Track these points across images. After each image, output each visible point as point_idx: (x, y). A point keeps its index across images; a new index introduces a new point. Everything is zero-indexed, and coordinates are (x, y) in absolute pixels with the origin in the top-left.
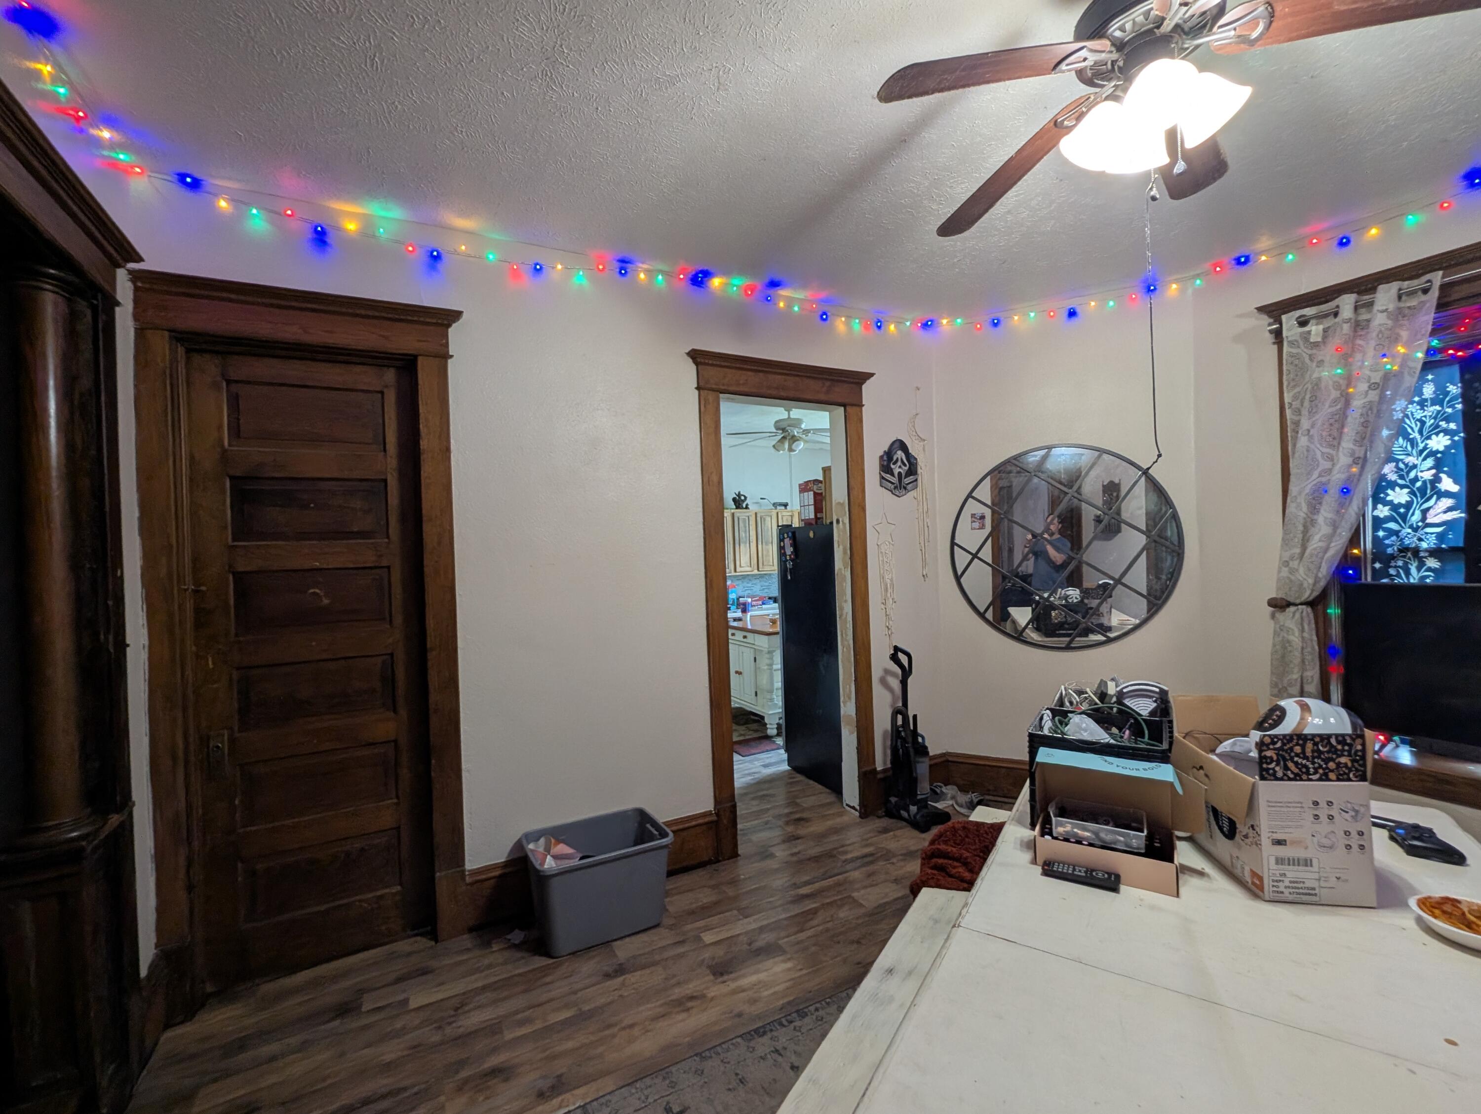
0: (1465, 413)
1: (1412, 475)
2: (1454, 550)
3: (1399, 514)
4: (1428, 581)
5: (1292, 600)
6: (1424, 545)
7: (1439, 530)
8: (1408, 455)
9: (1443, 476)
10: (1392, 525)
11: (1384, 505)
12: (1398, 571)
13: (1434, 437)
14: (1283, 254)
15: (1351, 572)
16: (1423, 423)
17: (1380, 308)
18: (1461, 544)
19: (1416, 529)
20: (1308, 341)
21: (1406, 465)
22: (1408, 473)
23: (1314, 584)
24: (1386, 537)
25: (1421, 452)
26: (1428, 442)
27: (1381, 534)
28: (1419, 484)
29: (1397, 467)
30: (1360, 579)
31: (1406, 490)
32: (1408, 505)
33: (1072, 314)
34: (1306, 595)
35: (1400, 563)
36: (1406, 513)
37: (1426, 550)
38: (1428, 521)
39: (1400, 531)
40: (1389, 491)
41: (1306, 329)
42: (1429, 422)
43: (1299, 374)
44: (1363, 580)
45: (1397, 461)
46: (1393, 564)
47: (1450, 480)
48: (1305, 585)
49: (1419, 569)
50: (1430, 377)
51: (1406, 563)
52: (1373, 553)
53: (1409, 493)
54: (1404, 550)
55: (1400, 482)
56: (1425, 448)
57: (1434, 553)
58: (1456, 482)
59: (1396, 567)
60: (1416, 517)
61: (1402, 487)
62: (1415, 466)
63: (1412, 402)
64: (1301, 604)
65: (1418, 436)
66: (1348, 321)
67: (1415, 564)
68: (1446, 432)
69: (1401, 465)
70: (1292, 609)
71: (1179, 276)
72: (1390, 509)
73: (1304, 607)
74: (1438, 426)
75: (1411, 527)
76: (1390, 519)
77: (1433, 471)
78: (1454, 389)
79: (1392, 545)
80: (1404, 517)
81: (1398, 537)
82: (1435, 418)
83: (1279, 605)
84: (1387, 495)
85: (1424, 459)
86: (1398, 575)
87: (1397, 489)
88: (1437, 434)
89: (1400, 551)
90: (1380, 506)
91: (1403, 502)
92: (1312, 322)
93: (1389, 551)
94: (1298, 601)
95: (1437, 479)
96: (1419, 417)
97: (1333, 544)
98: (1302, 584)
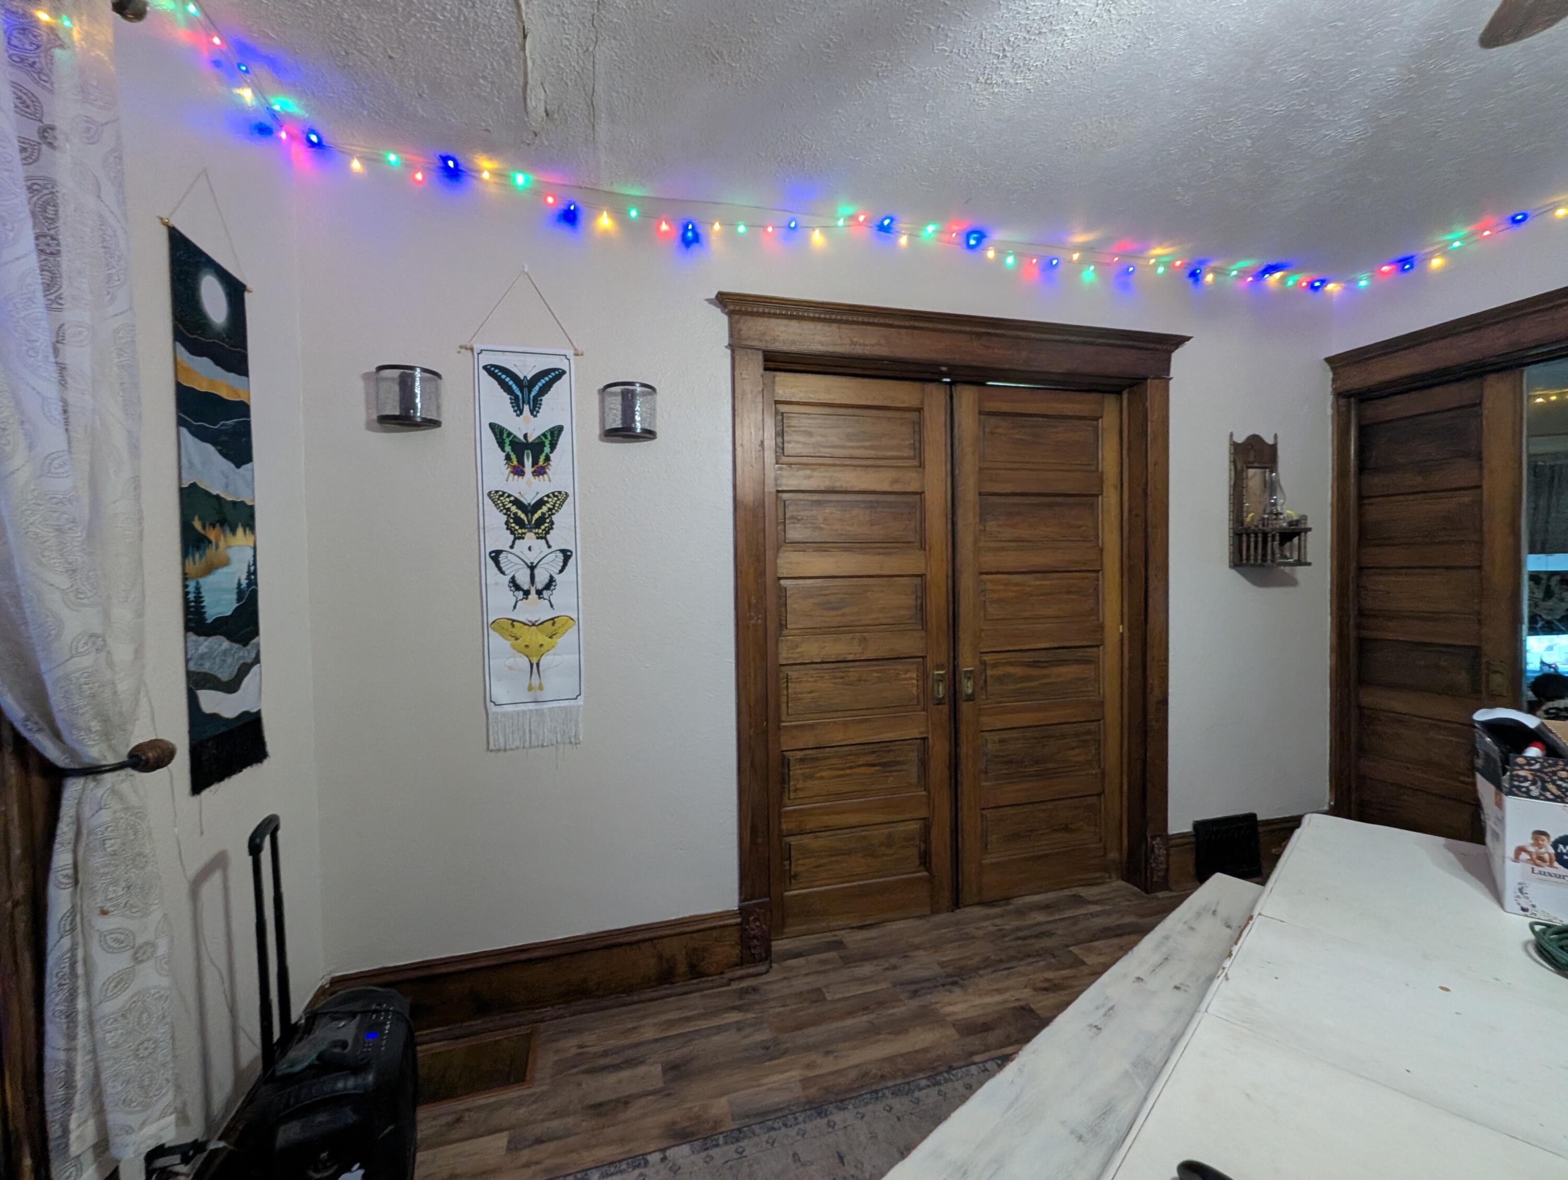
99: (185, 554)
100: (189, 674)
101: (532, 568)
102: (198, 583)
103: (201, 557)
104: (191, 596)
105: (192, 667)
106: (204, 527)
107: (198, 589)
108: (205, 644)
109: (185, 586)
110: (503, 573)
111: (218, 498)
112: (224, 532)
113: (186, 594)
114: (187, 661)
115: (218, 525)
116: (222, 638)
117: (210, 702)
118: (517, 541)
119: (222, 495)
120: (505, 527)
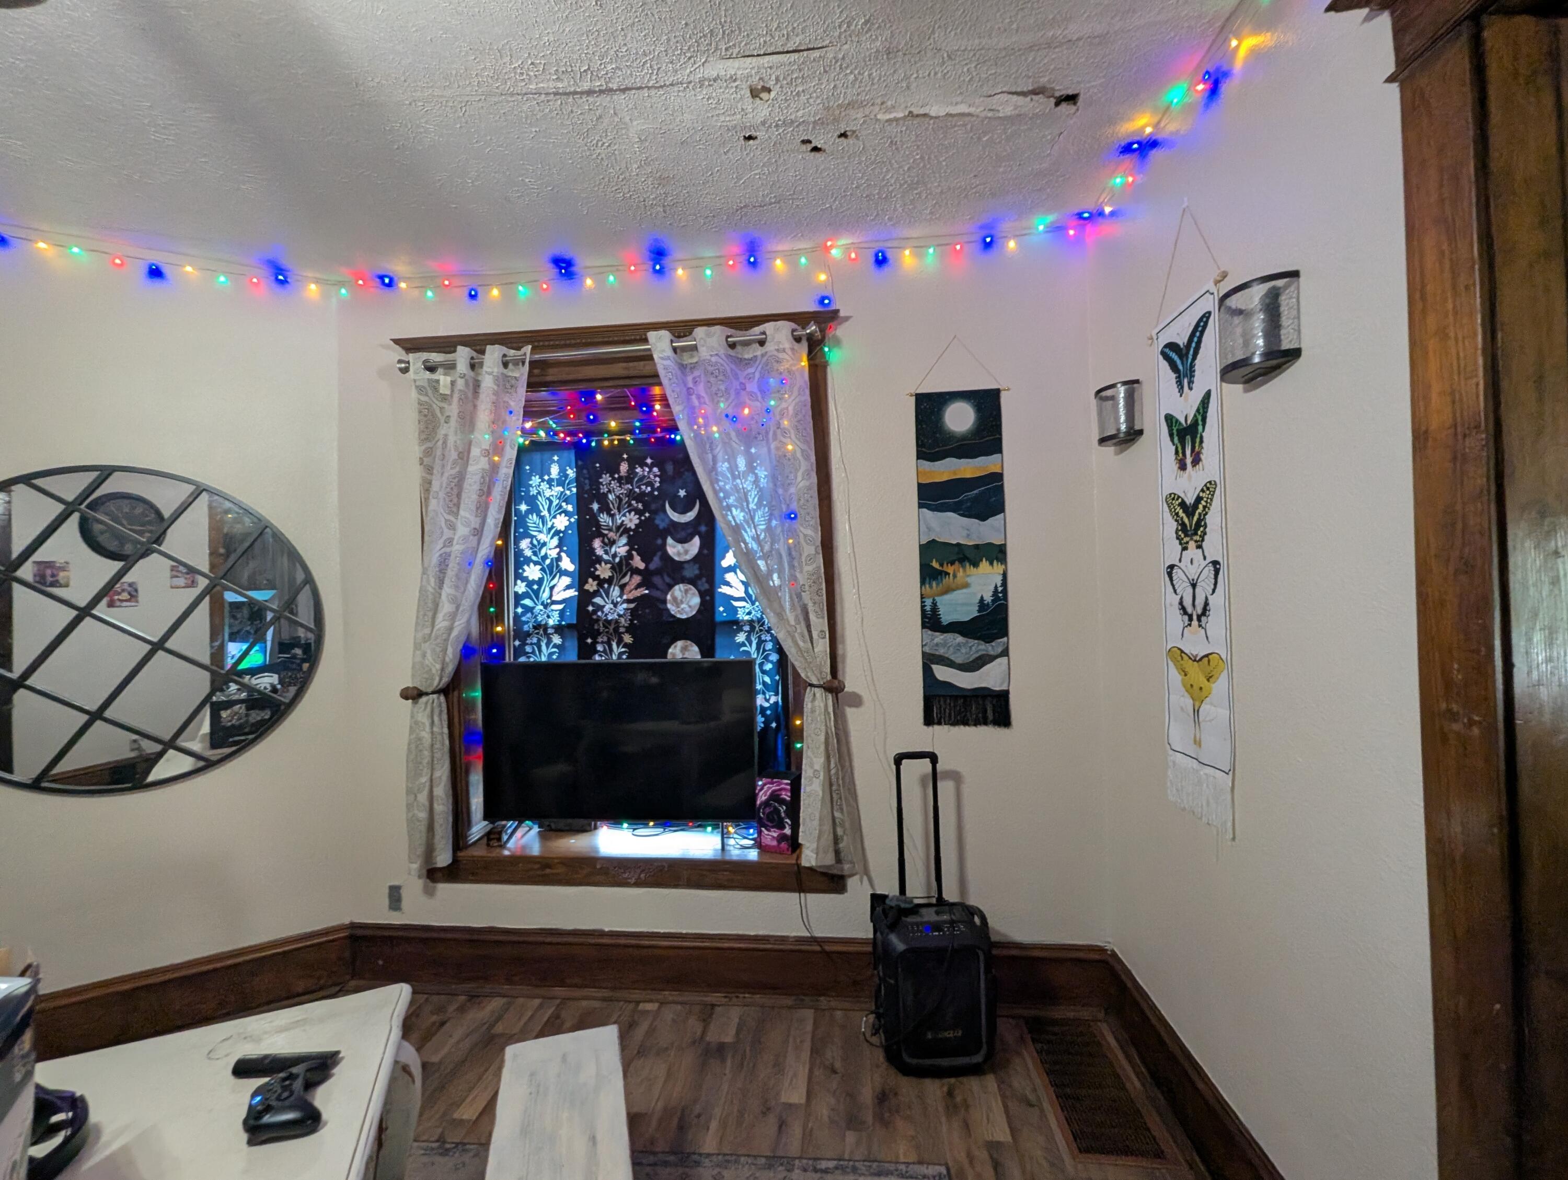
0: (578, 494)
1: (543, 552)
2: (569, 626)
3: (533, 590)
4: (554, 657)
5: (423, 689)
6: (551, 622)
7: (560, 607)
8: (540, 532)
9: (563, 554)
10: (527, 602)
11: (522, 581)
12: (533, 649)
13: (558, 516)
14: (424, 288)
15: (494, 651)
16: (551, 502)
17: (489, 370)
18: (575, 622)
19: (546, 606)
20: (438, 391)
21: (539, 542)
22: (540, 549)
23: (443, 669)
24: (523, 614)
25: (550, 529)
26: (554, 520)
27: (520, 610)
28: (548, 562)
29: (531, 543)
30: (504, 659)
31: (539, 567)
32: (540, 582)
33: (155, 273)
34: (436, 683)
35: (535, 640)
36: (539, 589)
37: (552, 627)
38: (554, 598)
39: (533, 608)
40: (526, 567)
41: (435, 376)
42: (556, 502)
43: (430, 426)
44: (507, 660)
45: (532, 537)
46: (529, 641)
47: (568, 559)
48: (434, 671)
49: (548, 645)
50: (556, 458)
51: (539, 640)
52: (514, 630)
53: (541, 570)
54: (537, 626)
55: (534, 558)
56: (552, 527)
57: (559, 629)
58: (572, 562)
59: (531, 644)
60: (545, 595)
61: (536, 563)
62: (544, 544)
63: (543, 480)
64: (433, 693)
65: (547, 515)
66: (463, 376)
67: (545, 641)
68: (566, 513)
69: (535, 542)
70: (424, 699)
71: (318, 275)
72: (527, 586)
73: (435, 696)
74: (561, 507)
75: (542, 604)
76: (526, 595)
77: (558, 550)
78: (571, 473)
79: (528, 622)
80: (537, 593)
81: (532, 614)
82: (559, 498)
83: (412, 695)
84: (524, 571)
85: (552, 538)
86: (533, 652)
87: (532, 565)
88: (560, 514)
89: (535, 628)
90: (519, 582)
91: (537, 579)
92: (440, 370)
93: (526, 628)
94: (430, 690)
95: (559, 559)
96: (547, 496)
97: (457, 623)
98: (431, 670)
99: (923, 582)
100: (924, 654)
101: (1194, 586)
102: (934, 600)
103: (938, 585)
104: (928, 608)
105: (927, 649)
106: (942, 565)
107: (934, 604)
108: (939, 637)
109: (922, 602)
110: (1175, 591)
111: (958, 545)
112: (964, 567)
113: (923, 607)
114: (923, 646)
115: (957, 563)
116: (957, 635)
117: (942, 673)
118: (1184, 553)
119: (962, 542)
120: (1175, 535)
